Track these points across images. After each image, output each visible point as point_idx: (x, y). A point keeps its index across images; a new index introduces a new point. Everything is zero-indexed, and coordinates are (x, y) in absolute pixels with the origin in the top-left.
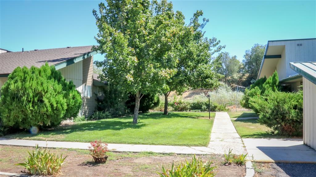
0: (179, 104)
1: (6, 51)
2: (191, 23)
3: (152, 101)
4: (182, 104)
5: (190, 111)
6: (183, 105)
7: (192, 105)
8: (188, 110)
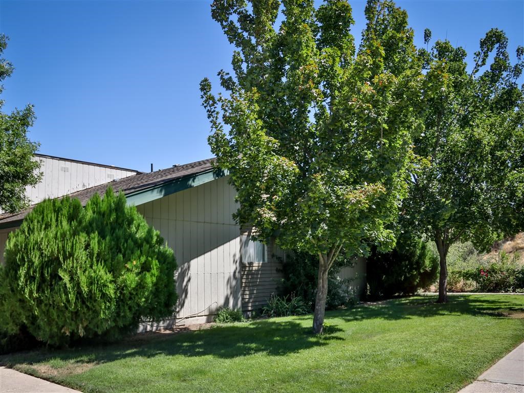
0: (490, 273)
1: (135, 174)
2: (479, 66)
3: (418, 269)
4: (496, 273)
5: (514, 291)
6: (499, 277)
7: (521, 276)
8: (510, 288)
